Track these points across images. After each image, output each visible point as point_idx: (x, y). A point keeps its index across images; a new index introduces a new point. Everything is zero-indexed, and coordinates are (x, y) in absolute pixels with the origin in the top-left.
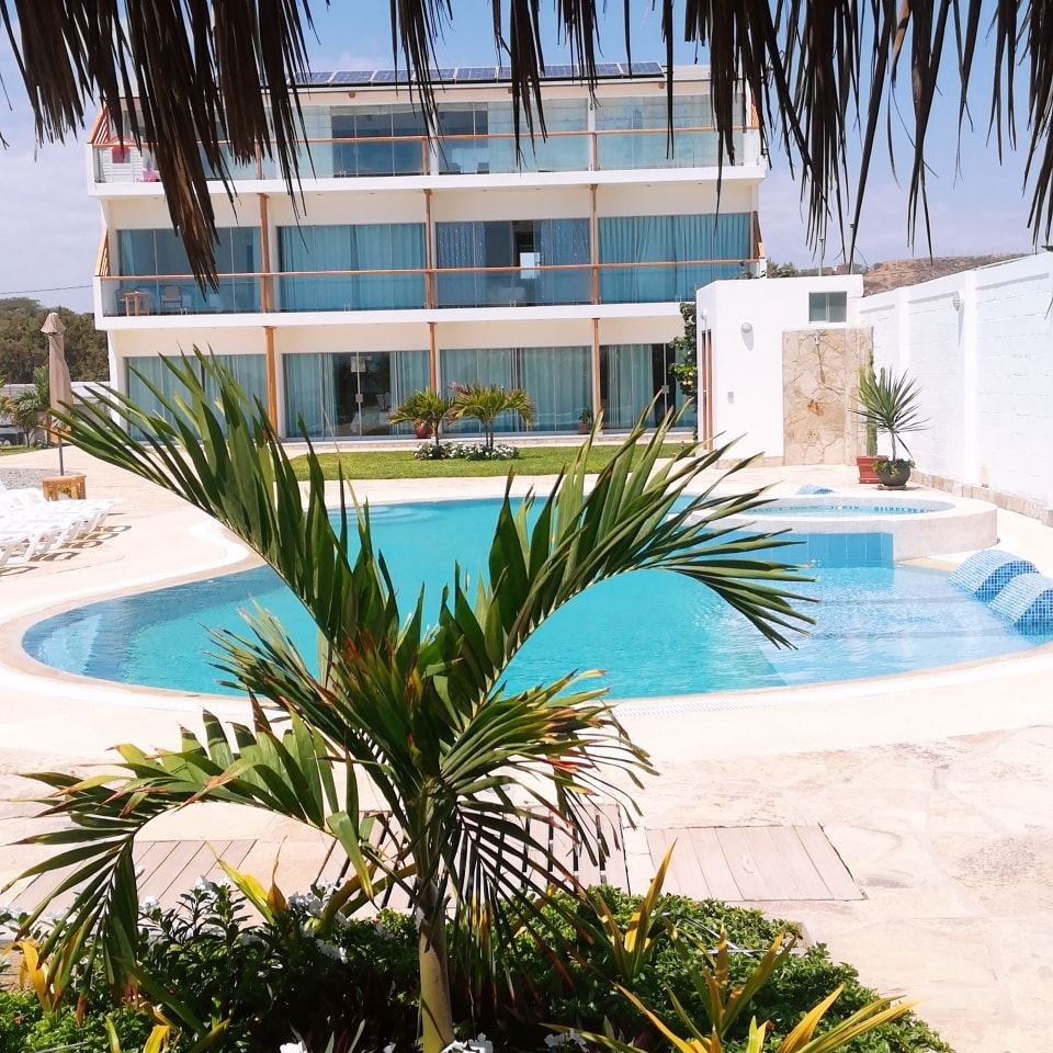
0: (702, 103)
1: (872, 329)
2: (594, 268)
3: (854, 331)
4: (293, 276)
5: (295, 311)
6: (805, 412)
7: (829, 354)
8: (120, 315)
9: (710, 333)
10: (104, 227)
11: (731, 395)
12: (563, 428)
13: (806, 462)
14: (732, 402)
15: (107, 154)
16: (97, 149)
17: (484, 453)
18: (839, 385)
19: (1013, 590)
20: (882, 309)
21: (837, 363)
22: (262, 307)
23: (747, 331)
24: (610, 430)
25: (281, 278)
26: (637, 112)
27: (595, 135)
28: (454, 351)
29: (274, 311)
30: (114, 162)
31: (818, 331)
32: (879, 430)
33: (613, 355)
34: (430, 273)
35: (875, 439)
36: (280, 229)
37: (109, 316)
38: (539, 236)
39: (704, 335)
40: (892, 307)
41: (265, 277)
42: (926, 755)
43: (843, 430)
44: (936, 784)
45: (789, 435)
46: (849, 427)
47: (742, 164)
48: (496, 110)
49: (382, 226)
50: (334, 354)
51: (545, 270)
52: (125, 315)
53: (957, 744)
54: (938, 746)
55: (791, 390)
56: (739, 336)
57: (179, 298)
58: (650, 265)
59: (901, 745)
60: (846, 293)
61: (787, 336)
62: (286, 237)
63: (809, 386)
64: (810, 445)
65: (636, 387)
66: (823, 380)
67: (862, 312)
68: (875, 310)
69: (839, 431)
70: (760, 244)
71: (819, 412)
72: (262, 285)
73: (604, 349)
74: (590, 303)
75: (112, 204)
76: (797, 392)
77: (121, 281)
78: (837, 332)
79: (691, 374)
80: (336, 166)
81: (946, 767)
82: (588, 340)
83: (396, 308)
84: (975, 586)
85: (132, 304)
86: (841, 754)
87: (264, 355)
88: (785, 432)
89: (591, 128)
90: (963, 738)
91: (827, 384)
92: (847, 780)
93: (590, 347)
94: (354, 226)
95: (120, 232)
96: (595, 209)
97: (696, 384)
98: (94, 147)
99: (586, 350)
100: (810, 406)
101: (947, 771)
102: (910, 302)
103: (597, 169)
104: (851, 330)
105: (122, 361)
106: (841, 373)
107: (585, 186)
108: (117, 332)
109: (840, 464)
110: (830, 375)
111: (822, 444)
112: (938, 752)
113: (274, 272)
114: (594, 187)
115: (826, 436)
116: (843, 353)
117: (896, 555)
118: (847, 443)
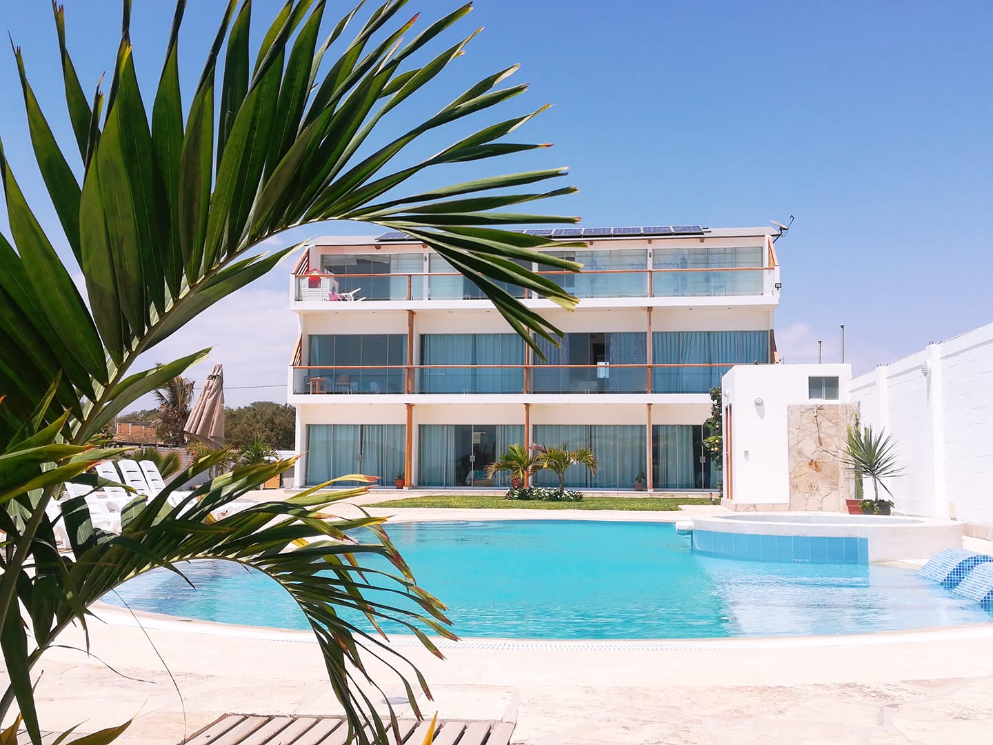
0: (732, 253)
1: (859, 403)
2: (649, 367)
3: (845, 406)
4: (430, 368)
5: (430, 393)
6: (806, 469)
7: (825, 424)
8: (305, 393)
9: (730, 407)
10: (300, 332)
11: (746, 453)
12: (623, 486)
13: (807, 508)
14: (748, 459)
15: (305, 282)
16: (299, 278)
17: (556, 496)
18: (834, 448)
19: (976, 576)
20: (866, 386)
21: (832, 431)
22: (405, 390)
23: (759, 404)
24: (659, 489)
25: (422, 370)
26: (683, 259)
27: (650, 272)
28: (544, 426)
29: (414, 393)
30: (309, 287)
31: (816, 406)
32: (864, 475)
33: (662, 433)
34: (527, 368)
35: (862, 485)
36: (422, 336)
37: (297, 394)
38: (609, 345)
39: (727, 409)
40: (874, 383)
41: (408, 368)
42: (874, 694)
43: (837, 484)
44: (881, 720)
45: (794, 487)
46: (842, 482)
47: (762, 294)
48: (581, 256)
49: (495, 335)
50: (456, 426)
51: (612, 367)
52: (309, 393)
53: (910, 688)
54: (889, 687)
55: (795, 451)
56: (754, 407)
57: (348, 383)
58: (692, 366)
59: (848, 685)
60: (838, 377)
61: (792, 409)
62: (427, 340)
63: (810, 448)
64: (810, 495)
65: (680, 459)
66: (821, 444)
67: (851, 392)
68: (861, 388)
69: (834, 485)
70: (775, 352)
71: (818, 469)
72: (406, 374)
73: (656, 428)
74: (645, 392)
75: (306, 316)
76: (800, 453)
77: (309, 369)
78: (831, 407)
79: (717, 441)
80: (465, 293)
81: (895, 706)
82: (643, 421)
83: (502, 393)
84: (941, 578)
85: (314, 386)
86: (781, 689)
87: (405, 425)
88: (790, 484)
89: (650, 267)
90: (916, 682)
91: (824, 447)
92: (781, 712)
93: (645, 426)
94: (475, 335)
95: (311, 337)
96: (650, 325)
97: (722, 449)
98: (296, 277)
99: (643, 427)
100: (810, 464)
101: (896, 709)
102: (887, 378)
103: (652, 296)
104: (843, 405)
105: (305, 426)
106: (835, 439)
107: (643, 308)
108: (303, 406)
109: (835, 511)
110: (826, 440)
111: (820, 495)
112: (889, 693)
113: (416, 365)
114: (650, 309)
115: (824, 488)
116: (837, 424)
117: (870, 559)
118: (841, 494)
